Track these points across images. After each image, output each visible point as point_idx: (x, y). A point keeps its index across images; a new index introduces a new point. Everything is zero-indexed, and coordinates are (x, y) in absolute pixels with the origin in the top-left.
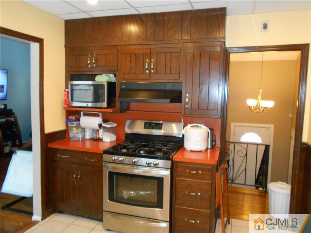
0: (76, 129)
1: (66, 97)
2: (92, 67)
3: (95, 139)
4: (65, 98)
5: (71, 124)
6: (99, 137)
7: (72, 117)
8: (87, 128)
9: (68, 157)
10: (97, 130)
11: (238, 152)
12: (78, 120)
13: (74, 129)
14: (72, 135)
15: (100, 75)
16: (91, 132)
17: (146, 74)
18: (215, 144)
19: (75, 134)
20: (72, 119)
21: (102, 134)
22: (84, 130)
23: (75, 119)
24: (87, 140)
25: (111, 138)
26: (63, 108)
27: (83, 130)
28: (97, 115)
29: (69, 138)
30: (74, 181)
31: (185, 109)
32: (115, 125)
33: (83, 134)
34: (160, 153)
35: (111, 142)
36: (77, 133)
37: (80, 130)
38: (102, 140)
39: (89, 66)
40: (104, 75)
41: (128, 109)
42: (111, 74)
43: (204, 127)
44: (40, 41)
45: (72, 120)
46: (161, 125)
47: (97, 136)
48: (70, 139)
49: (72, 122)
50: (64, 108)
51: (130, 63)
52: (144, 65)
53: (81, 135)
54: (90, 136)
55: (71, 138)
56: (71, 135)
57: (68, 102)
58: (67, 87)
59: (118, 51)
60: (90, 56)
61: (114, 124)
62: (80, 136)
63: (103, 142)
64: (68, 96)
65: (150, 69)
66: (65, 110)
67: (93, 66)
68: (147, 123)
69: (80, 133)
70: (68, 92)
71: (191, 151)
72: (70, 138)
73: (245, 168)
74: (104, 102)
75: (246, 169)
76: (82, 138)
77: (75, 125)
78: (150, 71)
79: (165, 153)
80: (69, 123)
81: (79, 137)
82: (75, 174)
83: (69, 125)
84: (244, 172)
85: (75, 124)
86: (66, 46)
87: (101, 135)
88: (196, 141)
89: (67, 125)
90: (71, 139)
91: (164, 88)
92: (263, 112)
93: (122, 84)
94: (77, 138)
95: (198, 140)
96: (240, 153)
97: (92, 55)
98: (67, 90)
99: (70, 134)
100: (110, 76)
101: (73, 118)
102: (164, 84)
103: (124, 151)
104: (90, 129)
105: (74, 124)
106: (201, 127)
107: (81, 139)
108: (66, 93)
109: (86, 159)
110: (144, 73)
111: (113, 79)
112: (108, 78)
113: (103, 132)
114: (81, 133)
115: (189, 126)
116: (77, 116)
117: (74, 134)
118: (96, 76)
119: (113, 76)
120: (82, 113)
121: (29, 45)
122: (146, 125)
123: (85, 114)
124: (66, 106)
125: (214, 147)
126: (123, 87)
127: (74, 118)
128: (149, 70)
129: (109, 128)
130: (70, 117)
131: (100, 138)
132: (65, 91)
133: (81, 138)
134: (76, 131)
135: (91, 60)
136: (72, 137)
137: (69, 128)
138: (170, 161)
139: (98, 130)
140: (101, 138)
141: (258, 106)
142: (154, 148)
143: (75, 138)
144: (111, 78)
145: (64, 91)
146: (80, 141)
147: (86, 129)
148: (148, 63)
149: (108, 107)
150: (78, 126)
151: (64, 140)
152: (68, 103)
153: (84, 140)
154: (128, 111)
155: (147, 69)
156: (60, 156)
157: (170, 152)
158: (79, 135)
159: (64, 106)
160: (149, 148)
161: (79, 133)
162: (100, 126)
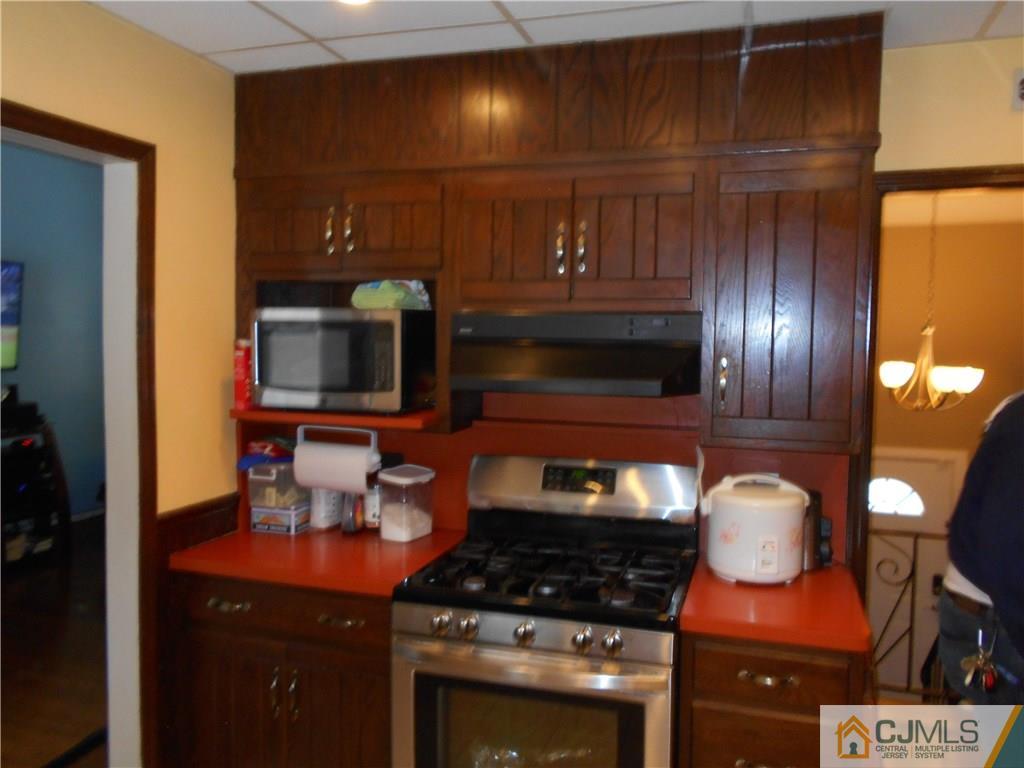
0: (278, 491)
1: (242, 371)
2: (340, 254)
3: (352, 528)
4: (237, 373)
5: (257, 472)
6: (364, 523)
7: (265, 447)
8: (317, 487)
9: (248, 606)
10: (356, 494)
11: (879, 565)
12: (286, 456)
13: (271, 492)
14: (262, 516)
15: (369, 285)
16: (333, 501)
17: (557, 278)
18: (831, 552)
19: (272, 509)
20: (261, 454)
21: (377, 511)
22: (306, 495)
23: (272, 454)
24: (320, 532)
25: (412, 524)
26: (228, 413)
27: (304, 496)
28: (360, 441)
29: (248, 524)
30: (274, 703)
31: (713, 416)
32: (426, 476)
33: (300, 510)
34: (621, 599)
35: (413, 543)
36: (281, 509)
37: (290, 497)
38: (375, 532)
39: (331, 251)
40: (385, 284)
41: (478, 414)
42: (411, 280)
43: (786, 486)
44: (142, 154)
45: (261, 459)
46: (609, 474)
47: (359, 520)
48: (253, 530)
49: (264, 466)
50: (233, 413)
51: (494, 237)
52: (547, 246)
53: (296, 515)
54: (330, 517)
55: (259, 527)
56: (258, 515)
57: (250, 391)
58: (242, 331)
59: (443, 190)
60: (332, 209)
61: (425, 473)
62: (292, 519)
63: (382, 542)
64: (248, 368)
65: (571, 259)
66: (233, 422)
67: (345, 250)
68: (556, 469)
69: (293, 508)
70: (248, 352)
71: (741, 585)
72: (255, 526)
73: (907, 626)
74: (392, 389)
75: (910, 630)
76: (300, 525)
77: (273, 478)
78: (572, 270)
79: (643, 597)
80: (251, 470)
81: (287, 523)
82: (276, 678)
83: (252, 476)
84: (906, 641)
85: (274, 471)
86: (241, 174)
87: (374, 516)
88: (764, 547)
89: (242, 477)
90: (256, 530)
91: (631, 333)
92: (940, 409)
93: (459, 321)
94: (282, 526)
95: (772, 542)
96: (886, 570)
97: (341, 209)
98: (243, 343)
99: (254, 509)
100: (408, 287)
101: (267, 451)
102: (628, 317)
103: (474, 586)
104: (330, 490)
105: (268, 473)
106: (774, 486)
107: (296, 531)
108: (241, 354)
109: (321, 619)
110: (547, 276)
111: (419, 297)
112: (400, 295)
113: (384, 502)
114: (296, 509)
115: (728, 483)
116: (282, 442)
117: (269, 511)
118: (354, 289)
119: (421, 286)
120: (300, 431)
121: (99, 169)
122: (551, 477)
123: (313, 437)
124: (241, 406)
125: (826, 564)
126: (462, 330)
127: (272, 450)
128: (568, 263)
129: (408, 489)
130: (255, 447)
131: (369, 526)
132: (237, 348)
133: (296, 527)
134: (277, 499)
135: (338, 229)
136: (259, 523)
137: (250, 487)
138: (672, 636)
139: (361, 498)
140: (374, 523)
141: (919, 389)
142: (594, 572)
143: (273, 528)
144: (415, 293)
145: (232, 348)
146: (293, 539)
147: (314, 491)
148: (563, 234)
149: (404, 410)
150: (287, 481)
151: (231, 533)
152: (248, 394)
153: (306, 534)
154: (476, 423)
155: (561, 260)
156: (217, 605)
157: (662, 592)
158: (290, 516)
159: (232, 407)
160: (575, 572)
161: (289, 509)
162: (372, 479)
